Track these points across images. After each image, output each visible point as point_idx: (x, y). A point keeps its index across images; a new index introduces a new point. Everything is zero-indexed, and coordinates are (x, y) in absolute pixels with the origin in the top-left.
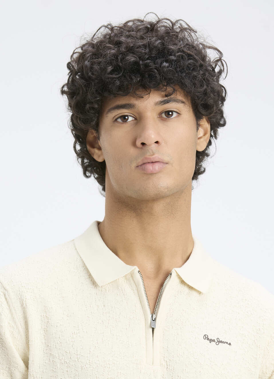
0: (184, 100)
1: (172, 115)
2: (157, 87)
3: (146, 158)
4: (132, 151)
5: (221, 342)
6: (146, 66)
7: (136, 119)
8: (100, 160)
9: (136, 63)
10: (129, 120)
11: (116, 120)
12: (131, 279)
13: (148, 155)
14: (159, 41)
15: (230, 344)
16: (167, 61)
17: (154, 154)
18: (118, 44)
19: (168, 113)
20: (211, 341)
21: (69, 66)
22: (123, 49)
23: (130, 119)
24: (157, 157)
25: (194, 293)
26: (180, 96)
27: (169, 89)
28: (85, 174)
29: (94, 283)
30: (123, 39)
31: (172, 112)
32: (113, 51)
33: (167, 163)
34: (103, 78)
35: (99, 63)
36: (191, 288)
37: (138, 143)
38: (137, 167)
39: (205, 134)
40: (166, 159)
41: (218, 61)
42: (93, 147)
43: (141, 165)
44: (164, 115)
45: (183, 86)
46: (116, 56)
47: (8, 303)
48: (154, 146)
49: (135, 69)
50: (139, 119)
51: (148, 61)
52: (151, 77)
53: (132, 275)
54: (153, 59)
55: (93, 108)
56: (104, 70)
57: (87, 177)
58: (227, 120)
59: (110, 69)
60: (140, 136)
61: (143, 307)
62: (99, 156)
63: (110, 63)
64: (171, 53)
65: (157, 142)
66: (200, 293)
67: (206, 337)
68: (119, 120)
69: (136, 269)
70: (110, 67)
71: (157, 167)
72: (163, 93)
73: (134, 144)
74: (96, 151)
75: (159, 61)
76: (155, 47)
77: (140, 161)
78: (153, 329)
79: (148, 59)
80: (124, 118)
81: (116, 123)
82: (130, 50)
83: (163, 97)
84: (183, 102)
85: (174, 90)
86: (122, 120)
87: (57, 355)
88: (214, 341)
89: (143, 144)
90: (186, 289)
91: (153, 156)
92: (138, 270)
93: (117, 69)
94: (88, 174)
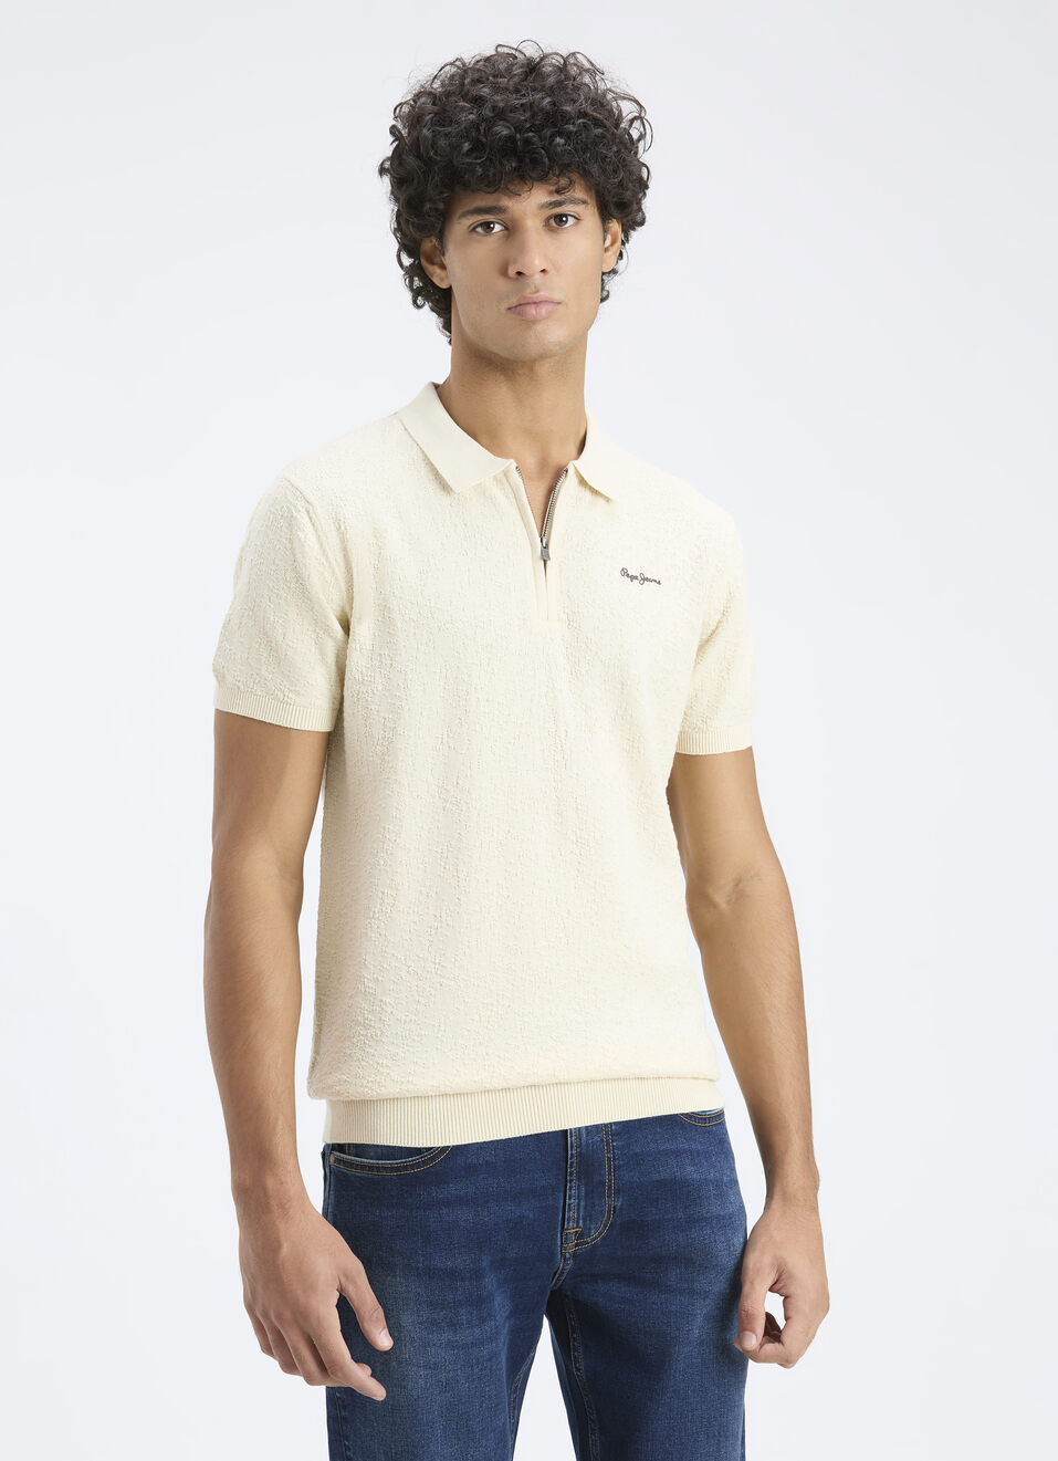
0: (585, 197)
1: (566, 222)
2: (543, 179)
3: (525, 298)
4: (501, 284)
5: (647, 579)
6: (527, 142)
7: (506, 228)
8: (444, 286)
9: (511, 138)
10: (495, 230)
11: (474, 228)
12: (504, 480)
13: (528, 292)
14: (548, 100)
15: (659, 583)
16: (561, 134)
17: (537, 291)
18: (478, 101)
19: (560, 219)
20: (633, 578)
21: (393, 130)
22: (488, 113)
23: (497, 228)
24: (543, 294)
25: (601, 501)
26: (579, 192)
27: (563, 182)
28: (415, 302)
29: (445, 487)
30: (485, 91)
31: (566, 216)
32: (471, 117)
33: (559, 303)
34: (455, 162)
35: (447, 135)
36: (595, 492)
37: (512, 272)
38: (509, 309)
39: (613, 244)
40: (557, 296)
41: (635, 118)
42: (432, 263)
43: (516, 307)
44: (552, 222)
45: (585, 174)
46: (475, 126)
47: (313, 525)
48: (538, 277)
49: (509, 148)
50: (512, 230)
51: (531, 134)
52: (535, 162)
53: (506, 474)
54: (537, 129)
55: (437, 210)
56: (456, 147)
57: (419, 307)
58: (647, 215)
59: (466, 146)
60: (515, 262)
61: (526, 525)
62: (442, 280)
63: (467, 138)
64: (565, 118)
65: (543, 271)
66: (608, 500)
67: (624, 572)
68: (479, 229)
69: (512, 463)
70: (466, 144)
71: (544, 310)
72: (553, 188)
73: (504, 272)
74: (438, 270)
75: (548, 132)
76: (542, 110)
77: (514, 301)
78: (545, 562)
79: (529, 130)
80: (487, 226)
81: (474, 235)
82: (500, 114)
83: (551, 193)
84: (584, 202)
85: (571, 183)
86: (484, 230)
87: (396, 608)
88: (636, 578)
89: (519, 273)
90: (588, 494)
91: (538, 295)
92: (515, 465)
93: (478, 147)
94: (420, 301)
